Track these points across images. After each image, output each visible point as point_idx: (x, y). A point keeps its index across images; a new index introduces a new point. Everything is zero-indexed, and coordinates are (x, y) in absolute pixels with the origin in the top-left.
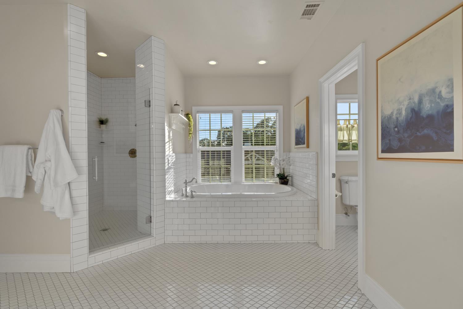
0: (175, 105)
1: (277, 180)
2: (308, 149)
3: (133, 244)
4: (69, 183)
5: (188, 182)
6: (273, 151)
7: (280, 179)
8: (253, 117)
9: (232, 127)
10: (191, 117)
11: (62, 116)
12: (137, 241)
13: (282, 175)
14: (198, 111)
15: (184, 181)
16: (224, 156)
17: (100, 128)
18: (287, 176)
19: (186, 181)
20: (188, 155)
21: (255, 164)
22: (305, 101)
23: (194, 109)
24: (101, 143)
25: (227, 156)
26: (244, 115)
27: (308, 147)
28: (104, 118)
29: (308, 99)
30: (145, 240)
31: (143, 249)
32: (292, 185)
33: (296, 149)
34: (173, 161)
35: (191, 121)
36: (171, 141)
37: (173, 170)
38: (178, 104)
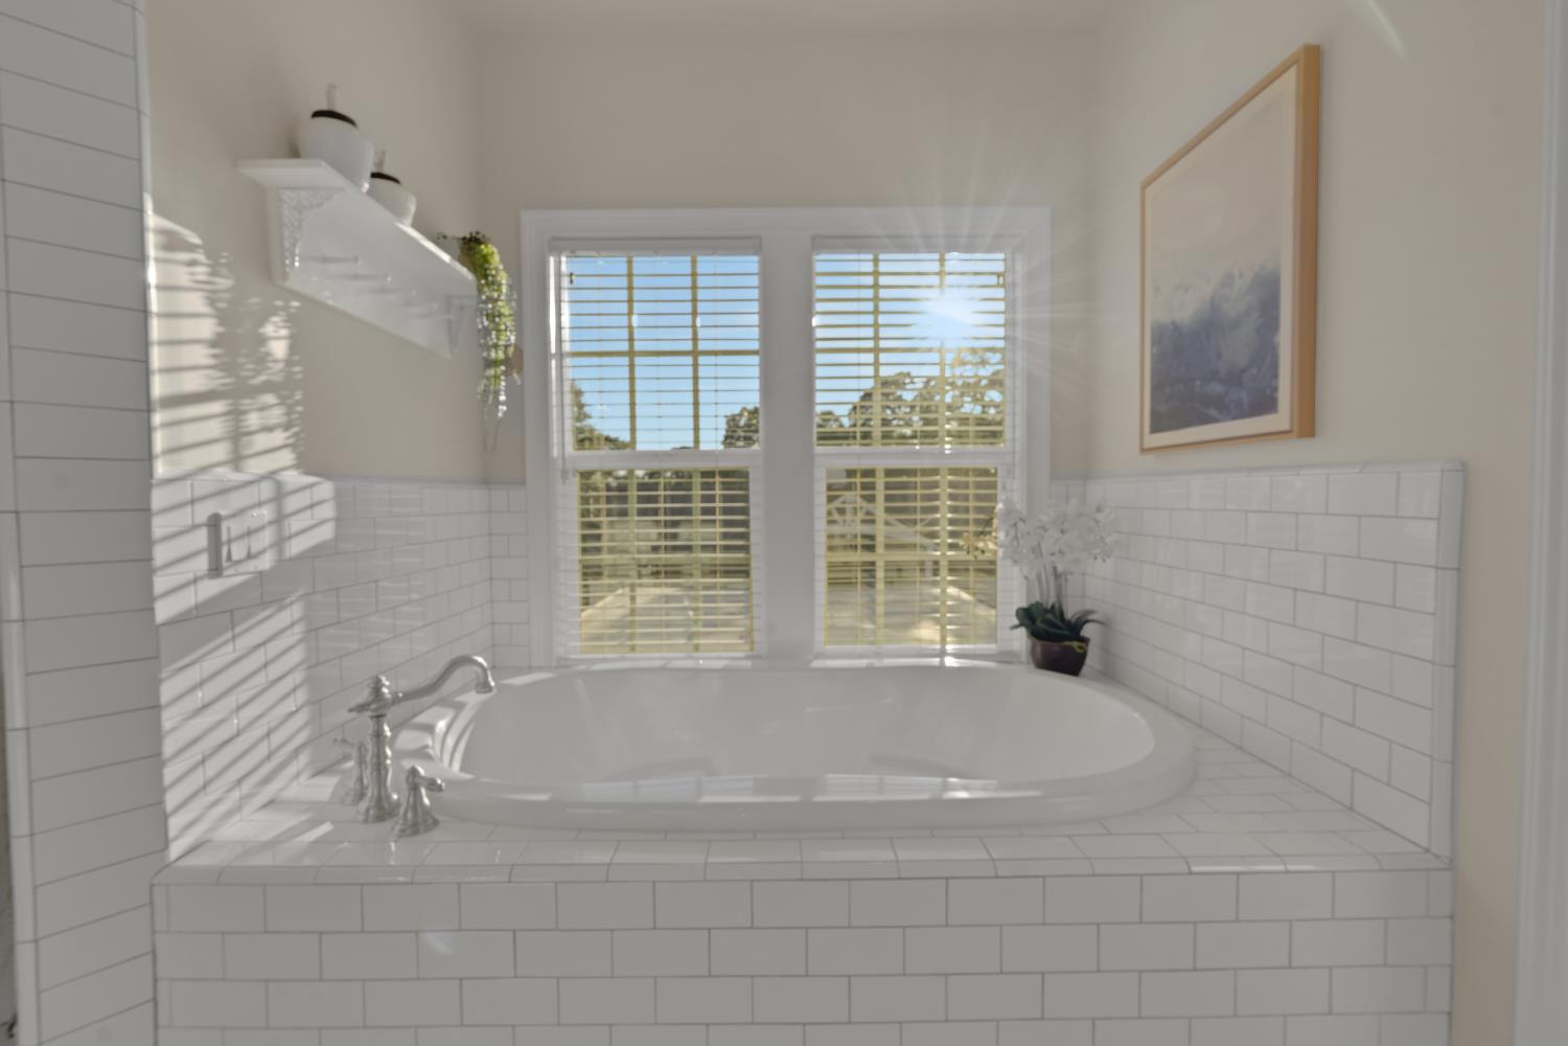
0: (317, 116)
1: (1020, 640)
2: (1306, 443)
6: (985, 472)
7: (1035, 634)
8: (876, 274)
9: (755, 411)
10: (496, 260)
13: (1049, 616)
14: (559, 239)
15: (364, 695)
16: (711, 499)
18: (1082, 621)
19: (377, 688)
20: (498, 495)
21: (888, 547)
22: (1290, 82)
23: (533, 224)
25: (725, 499)
26: (823, 263)
27: (1307, 424)
29: (1312, 64)
32: (1110, 675)
33: (1149, 458)
34: (296, 547)
35: (494, 284)
36: (268, 387)
37: (295, 611)
38: (340, 109)
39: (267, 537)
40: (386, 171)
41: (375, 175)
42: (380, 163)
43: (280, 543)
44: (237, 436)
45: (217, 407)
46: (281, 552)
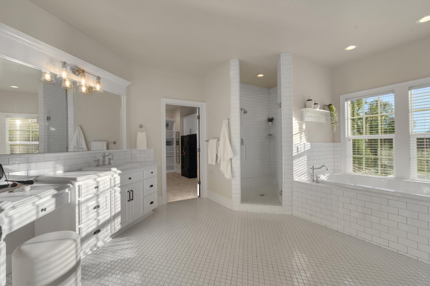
0: (308, 100)
3: (267, 206)
4: (231, 159)
5: (315, 169)
10: (333, 107)
11: (229, 122)
12: (270, 205)
14: (347, 99)
17: (268, 124)
19: (313, 167)
20: (336, 144)
23: (342, 97)
24: (269, 135)
26: (411, 92)
28: (271, 117)
30: (276, 207)
31: (274, 213)
34: (306, 149)
35: (333, 111)
36: (303, 132)
37: (306, 157)
38: (310, 99)
39: (303, 148)
40: (316, 103)
41: (314, 104)
42: (315, 102)
43: (304, 149)
44: (301, 137)
45: (299, 134)
46: (305, 150)
